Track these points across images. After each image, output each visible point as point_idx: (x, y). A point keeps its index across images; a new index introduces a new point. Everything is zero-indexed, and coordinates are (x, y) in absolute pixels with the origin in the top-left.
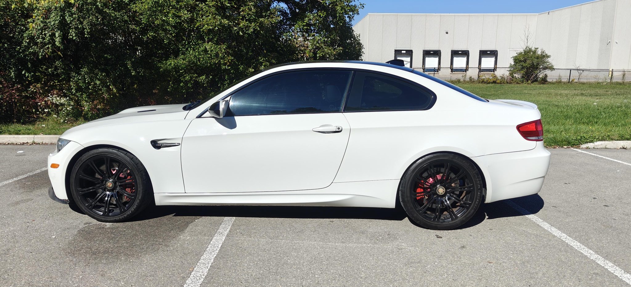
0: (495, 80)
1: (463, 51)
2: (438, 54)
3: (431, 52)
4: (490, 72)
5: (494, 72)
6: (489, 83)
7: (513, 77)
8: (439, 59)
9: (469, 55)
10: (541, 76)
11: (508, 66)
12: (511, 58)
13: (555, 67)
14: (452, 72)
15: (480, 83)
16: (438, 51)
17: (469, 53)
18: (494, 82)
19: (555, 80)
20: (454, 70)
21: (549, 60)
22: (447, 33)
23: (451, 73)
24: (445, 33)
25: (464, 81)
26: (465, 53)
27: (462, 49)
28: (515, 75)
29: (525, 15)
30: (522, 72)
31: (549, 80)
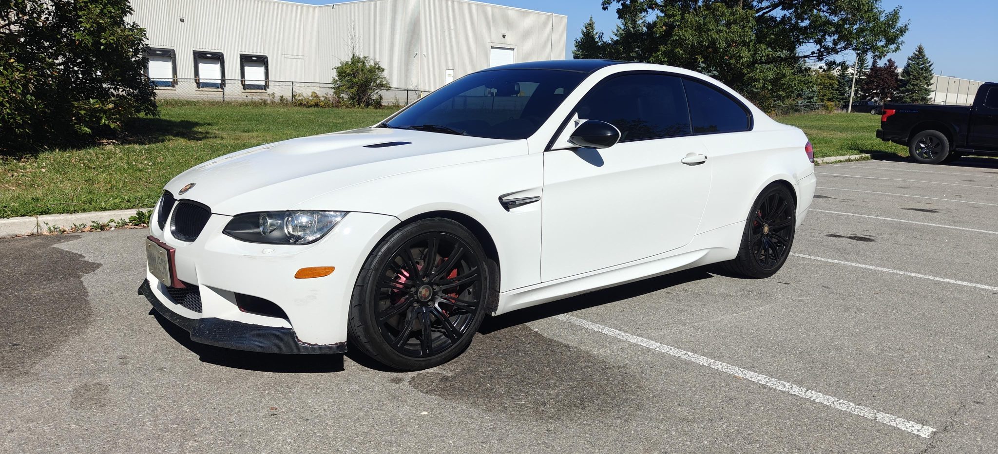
0: (316, 100)
1: (213, 54)
2: (170, 56)
3: (158, 52)
4: (259, 89)
5: (266, 90)
6: (310, 106)
7: (339, 97)
8: (173, 64)
9: (224, 60)
10: (375, 97)
11: (331, 81)
12: (333, 69)
13: (391, 85)
14: (199, 88)
15: (296, 105)
16: (170, 51)
17: (223, 58)
18: (317, 105)
19: (391, 104)
20: (201, 85)
21: (385, 74)
22: (182, 21)
23: (197, 89)
24: (179, 20)
25: (272, 102)
26: (217, 58)
27: (212, 51)
28: (342, 95)
29: (301, 5)
30: (352, 91)
31: (384, 103)
